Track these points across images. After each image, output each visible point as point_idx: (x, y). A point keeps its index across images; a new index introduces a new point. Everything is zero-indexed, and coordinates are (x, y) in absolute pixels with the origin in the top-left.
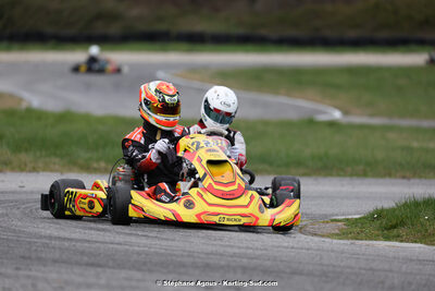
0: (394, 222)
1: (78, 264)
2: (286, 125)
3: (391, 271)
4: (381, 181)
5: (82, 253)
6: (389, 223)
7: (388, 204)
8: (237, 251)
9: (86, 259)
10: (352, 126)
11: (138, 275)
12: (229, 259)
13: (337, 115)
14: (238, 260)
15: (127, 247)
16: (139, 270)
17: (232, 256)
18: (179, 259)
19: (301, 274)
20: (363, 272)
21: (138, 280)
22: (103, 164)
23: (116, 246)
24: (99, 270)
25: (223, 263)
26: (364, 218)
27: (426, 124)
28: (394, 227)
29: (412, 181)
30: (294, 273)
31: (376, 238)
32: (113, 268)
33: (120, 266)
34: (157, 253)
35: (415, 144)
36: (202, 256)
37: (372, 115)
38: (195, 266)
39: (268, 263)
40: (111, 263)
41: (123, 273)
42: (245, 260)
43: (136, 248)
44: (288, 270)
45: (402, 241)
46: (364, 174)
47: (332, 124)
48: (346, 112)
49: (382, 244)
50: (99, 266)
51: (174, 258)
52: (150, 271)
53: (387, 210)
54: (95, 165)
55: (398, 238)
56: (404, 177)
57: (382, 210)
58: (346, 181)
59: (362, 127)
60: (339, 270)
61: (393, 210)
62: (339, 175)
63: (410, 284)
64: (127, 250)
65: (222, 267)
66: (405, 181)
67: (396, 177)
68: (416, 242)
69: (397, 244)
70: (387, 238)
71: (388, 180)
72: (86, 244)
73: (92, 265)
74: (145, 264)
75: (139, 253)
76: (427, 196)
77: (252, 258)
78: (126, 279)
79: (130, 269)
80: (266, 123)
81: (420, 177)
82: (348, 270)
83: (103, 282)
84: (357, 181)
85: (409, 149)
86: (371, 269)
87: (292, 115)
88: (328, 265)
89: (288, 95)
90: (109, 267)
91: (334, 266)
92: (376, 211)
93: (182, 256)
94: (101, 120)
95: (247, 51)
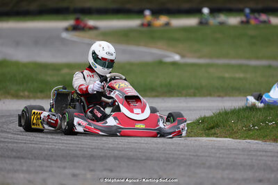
0: (212, 125)
1: (9, 157)
2: (144, 65)
3: (209, 156)
4: (204, 99)
5: (12, 150)
6: (210, 126)
7: (208, 114)
8: (111, 146)
9: (14, 154)
10: (186, 65)
11: (47, 163)
12: (106, 151)
13: (177, 58)
14: (112, 152)
15: (41, 146)
16: (48, 160)
17: (108, 150)
18: (74, 152)
19: (152, 159)
20: (192, 157)
21: (47, 167)
22: (26, 93)
23: (33, 145)
24: (22, 160)
25: (102, 154)
26: (193, 123)
27: (233, 62)
28: (212, 128)
29: (225, 98)
30: (147, 159)
31: (201, 135)
32: (32, 159)
33: (36, 158)
34: (60, 149)
35: (227, 75)
36: (89, 150)
37: (200, 57)
38: (84, 157)
39: (131, 153)
40: (30, 156)
41: (38, 163)
42: (116, 152)
43: (47, 146)
44: (144, 158)
45: (217, 137)
46: (194, 95)
47: (174, 64)
48: (183, 56)
49: (205, 139)
50: (23, 158)
51: (71, 152)
52: (55, 160)
53: (208, 118)
54: (22, 94)
55: (215, 135)
56: (219, 96)
57: (205, 117)
58: (183, 99)
59: (193, 65)
60: (176, 156)
61: (212, 117)
62: (178, 96)
63: (221, 164)
64: (41, 148)
65: (101, 157)
66: (219, 99)
67: (214, 96)
68: (226, 137)
69: (214, 139)
70: (208, 135)
71: (209, 98)
72: (15, 145)
73: (18, 158)
74: (52, 156)
75: (48, 150)
76: (233, 108)
77: (120, 151)
78: (40, 166)
79: (42, 160)
80: (131, 64)
81: (230, 96)
82: (182, 156)
83: (24, 168)
84: (189, 99)
85: (223, 78)
86: (197, 155)
87: (148, 59)
88: (169, 154)
89: (145, 46)
90: (29, 159)
91: (173, 154)
92: (201, 118)
93: (76, 150)
94: (25, 65)
95: (119, 19)
